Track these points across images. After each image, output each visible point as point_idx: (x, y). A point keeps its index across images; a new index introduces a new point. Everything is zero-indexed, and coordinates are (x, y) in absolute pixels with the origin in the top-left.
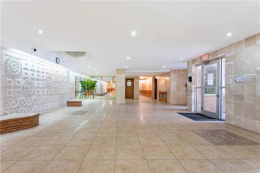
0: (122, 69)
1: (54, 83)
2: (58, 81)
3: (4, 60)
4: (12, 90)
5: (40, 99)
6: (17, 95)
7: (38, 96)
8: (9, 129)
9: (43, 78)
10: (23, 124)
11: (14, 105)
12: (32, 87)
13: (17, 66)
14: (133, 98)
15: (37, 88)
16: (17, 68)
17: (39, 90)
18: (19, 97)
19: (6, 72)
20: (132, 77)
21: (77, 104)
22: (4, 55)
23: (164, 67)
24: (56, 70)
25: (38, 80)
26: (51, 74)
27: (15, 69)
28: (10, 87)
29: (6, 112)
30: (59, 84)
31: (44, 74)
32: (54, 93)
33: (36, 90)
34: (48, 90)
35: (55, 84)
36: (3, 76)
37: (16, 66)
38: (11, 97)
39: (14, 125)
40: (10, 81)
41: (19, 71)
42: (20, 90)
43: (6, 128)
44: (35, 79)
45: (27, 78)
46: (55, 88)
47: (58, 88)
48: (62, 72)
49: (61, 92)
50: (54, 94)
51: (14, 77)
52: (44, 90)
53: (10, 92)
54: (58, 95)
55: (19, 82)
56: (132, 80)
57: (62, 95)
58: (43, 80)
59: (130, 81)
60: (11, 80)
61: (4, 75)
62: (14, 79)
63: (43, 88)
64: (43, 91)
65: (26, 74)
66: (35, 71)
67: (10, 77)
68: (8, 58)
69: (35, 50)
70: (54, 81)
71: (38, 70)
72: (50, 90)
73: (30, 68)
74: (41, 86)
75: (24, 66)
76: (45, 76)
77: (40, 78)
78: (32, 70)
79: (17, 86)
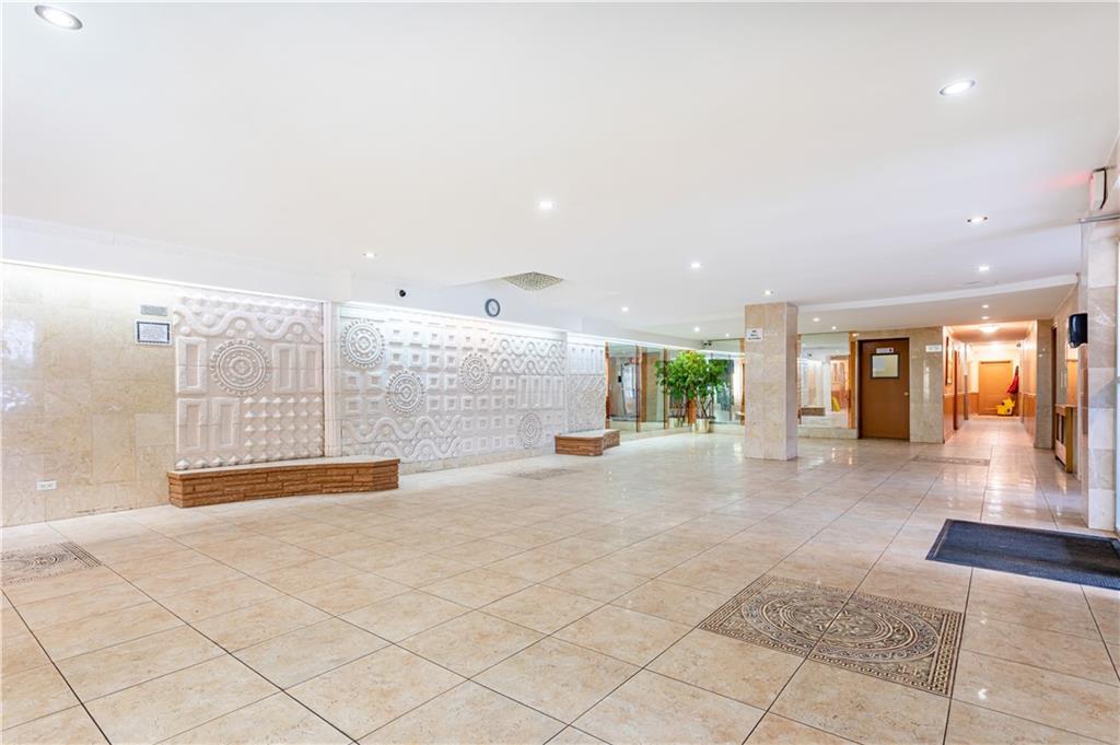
0: (769, 304)
1: (495, 378)
2: (509, 371)
3: (339, 331)
4: (358, 398)
5: (442, 423)
6: (371, 411)
7: (433, 414)
8: (329, 485)
9: (453, 365)
10: (356, 478)
11: (365, 435)
12: (416, 390)
13: (371, 339)
14: (907, 439)
15: (432, 392)
16: (372, 344)
17: (437, 398)
18: (378, 416)
19: (342, 356)
20: (896, 331)
21: (583, 446)
22: (338, 318)
23: (984, 269)
24: (500, 338)
25: (433, 370)
26: (480, 350)
27: (367, 348)
28: (356, 392)
29: (345, 449)
30: (514, 378)
31: (454, 354)
32: (494, 406)
33: (429, 398)
34: (471, 397)
35: (498, 381)
36: (337, 367)
37: (368, 340)
38: (357, 415)
39: (339, 478)
40: (354, 378)
41: (377, 352)
42: (378, 398)
43: (323, 482)
44: (425, 368)
45: (401, 367)
46: (497, 392)
47: (512, 391)
48: (526, 341)
49: (525, 406)
50: (495, 410)
51: (363, 368)
52: (455, 397)
53: (353, 404)
54: (513, 413)
55: (375, 379)
56: (900, 345)
57: (531, 416)
58: (451, 370)
59: (887, 350)
60: (356, 374)
61: (339, 364)
62: (363, 371)
63: (450, 392)
64: (452, 402)
65: (396, 356)
66: (424, 346)
67: (354, 369)
68: (348, 323)
69: (403, 294)
70: (493, 369)
71: (435, 342)
72: (479, 398)
73: (408, 339)
74: (446, 386)
75: (389, 337)
76: (460, 357)
77: (442, 364)
78: (413, 345)
79: (372, 389)
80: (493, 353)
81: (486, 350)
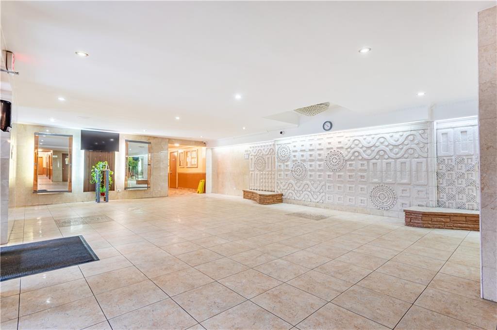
1: (349, 163)
2: (361, 158)
3: (276, 150)
4: (282, 173)
5: (315, 185)
7: (310, 180)
9: (321, 157)
12: (303, 170)
13: (286, 151)
15: (311, 171)
16: (286, 153)
17: (313, 173)
18: (288, 179)
19: (277, 158)
24: (353, 139)
25: (311, 161)
26: (338, 148)
27: (284, 154)
28: (281, 170)
31: (321, 152)
32: (348, 179)
33: (310, 173)
34: (331, 173)
35: (351, 164)
38: (281, 179)
40: (281, 165)
41: (288, 155)
42: (288, 173)
44: (307, 160)
45: (297, 160)
47: (363, 171)
49: (376, 180)
51: (283, 161)
52: (322, 173)
53: (280, 175)
54: (365, 184)
55: (287, 166)
58: (321, 160)
61: (277, 161)
62: (283, 163)
63: (319, 171)
64: (320, 175)
65: (294, 156)
66: (306, 150)
67: (281, 162)
69: (281, 133)
70: (347, 158)
71: (311, 148)
72: (338, 174)
73: (298, 148)
74: (318, 167)
75: (292, 149)
76: (324, 153)
77: (315, 158)
78: (301, 151)
79: (286, 169)
80: (347, 149)
81: (342, 148)
